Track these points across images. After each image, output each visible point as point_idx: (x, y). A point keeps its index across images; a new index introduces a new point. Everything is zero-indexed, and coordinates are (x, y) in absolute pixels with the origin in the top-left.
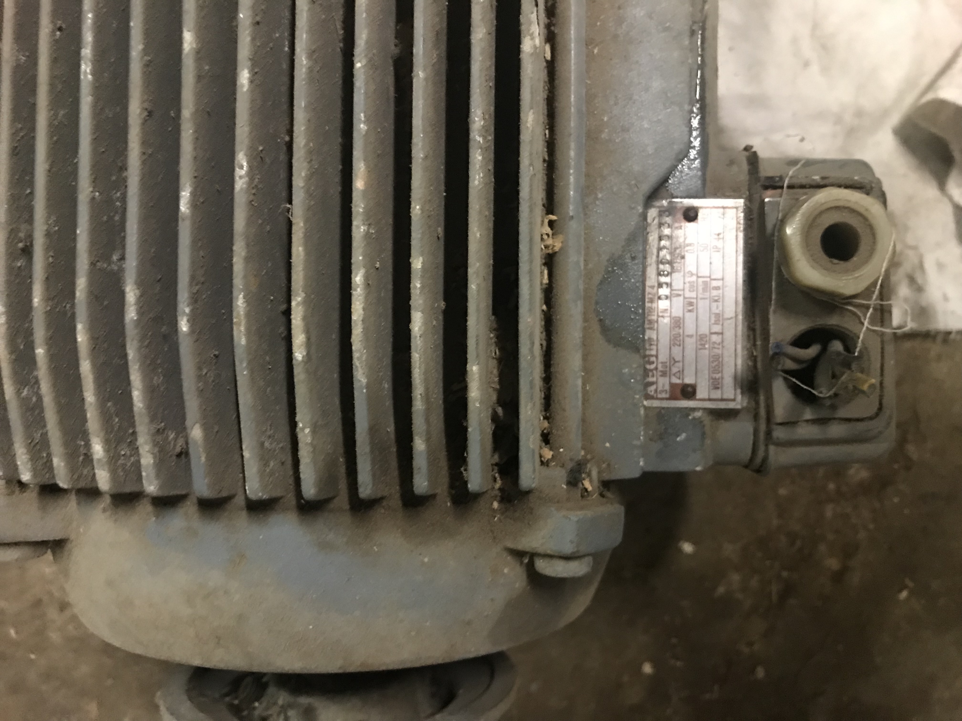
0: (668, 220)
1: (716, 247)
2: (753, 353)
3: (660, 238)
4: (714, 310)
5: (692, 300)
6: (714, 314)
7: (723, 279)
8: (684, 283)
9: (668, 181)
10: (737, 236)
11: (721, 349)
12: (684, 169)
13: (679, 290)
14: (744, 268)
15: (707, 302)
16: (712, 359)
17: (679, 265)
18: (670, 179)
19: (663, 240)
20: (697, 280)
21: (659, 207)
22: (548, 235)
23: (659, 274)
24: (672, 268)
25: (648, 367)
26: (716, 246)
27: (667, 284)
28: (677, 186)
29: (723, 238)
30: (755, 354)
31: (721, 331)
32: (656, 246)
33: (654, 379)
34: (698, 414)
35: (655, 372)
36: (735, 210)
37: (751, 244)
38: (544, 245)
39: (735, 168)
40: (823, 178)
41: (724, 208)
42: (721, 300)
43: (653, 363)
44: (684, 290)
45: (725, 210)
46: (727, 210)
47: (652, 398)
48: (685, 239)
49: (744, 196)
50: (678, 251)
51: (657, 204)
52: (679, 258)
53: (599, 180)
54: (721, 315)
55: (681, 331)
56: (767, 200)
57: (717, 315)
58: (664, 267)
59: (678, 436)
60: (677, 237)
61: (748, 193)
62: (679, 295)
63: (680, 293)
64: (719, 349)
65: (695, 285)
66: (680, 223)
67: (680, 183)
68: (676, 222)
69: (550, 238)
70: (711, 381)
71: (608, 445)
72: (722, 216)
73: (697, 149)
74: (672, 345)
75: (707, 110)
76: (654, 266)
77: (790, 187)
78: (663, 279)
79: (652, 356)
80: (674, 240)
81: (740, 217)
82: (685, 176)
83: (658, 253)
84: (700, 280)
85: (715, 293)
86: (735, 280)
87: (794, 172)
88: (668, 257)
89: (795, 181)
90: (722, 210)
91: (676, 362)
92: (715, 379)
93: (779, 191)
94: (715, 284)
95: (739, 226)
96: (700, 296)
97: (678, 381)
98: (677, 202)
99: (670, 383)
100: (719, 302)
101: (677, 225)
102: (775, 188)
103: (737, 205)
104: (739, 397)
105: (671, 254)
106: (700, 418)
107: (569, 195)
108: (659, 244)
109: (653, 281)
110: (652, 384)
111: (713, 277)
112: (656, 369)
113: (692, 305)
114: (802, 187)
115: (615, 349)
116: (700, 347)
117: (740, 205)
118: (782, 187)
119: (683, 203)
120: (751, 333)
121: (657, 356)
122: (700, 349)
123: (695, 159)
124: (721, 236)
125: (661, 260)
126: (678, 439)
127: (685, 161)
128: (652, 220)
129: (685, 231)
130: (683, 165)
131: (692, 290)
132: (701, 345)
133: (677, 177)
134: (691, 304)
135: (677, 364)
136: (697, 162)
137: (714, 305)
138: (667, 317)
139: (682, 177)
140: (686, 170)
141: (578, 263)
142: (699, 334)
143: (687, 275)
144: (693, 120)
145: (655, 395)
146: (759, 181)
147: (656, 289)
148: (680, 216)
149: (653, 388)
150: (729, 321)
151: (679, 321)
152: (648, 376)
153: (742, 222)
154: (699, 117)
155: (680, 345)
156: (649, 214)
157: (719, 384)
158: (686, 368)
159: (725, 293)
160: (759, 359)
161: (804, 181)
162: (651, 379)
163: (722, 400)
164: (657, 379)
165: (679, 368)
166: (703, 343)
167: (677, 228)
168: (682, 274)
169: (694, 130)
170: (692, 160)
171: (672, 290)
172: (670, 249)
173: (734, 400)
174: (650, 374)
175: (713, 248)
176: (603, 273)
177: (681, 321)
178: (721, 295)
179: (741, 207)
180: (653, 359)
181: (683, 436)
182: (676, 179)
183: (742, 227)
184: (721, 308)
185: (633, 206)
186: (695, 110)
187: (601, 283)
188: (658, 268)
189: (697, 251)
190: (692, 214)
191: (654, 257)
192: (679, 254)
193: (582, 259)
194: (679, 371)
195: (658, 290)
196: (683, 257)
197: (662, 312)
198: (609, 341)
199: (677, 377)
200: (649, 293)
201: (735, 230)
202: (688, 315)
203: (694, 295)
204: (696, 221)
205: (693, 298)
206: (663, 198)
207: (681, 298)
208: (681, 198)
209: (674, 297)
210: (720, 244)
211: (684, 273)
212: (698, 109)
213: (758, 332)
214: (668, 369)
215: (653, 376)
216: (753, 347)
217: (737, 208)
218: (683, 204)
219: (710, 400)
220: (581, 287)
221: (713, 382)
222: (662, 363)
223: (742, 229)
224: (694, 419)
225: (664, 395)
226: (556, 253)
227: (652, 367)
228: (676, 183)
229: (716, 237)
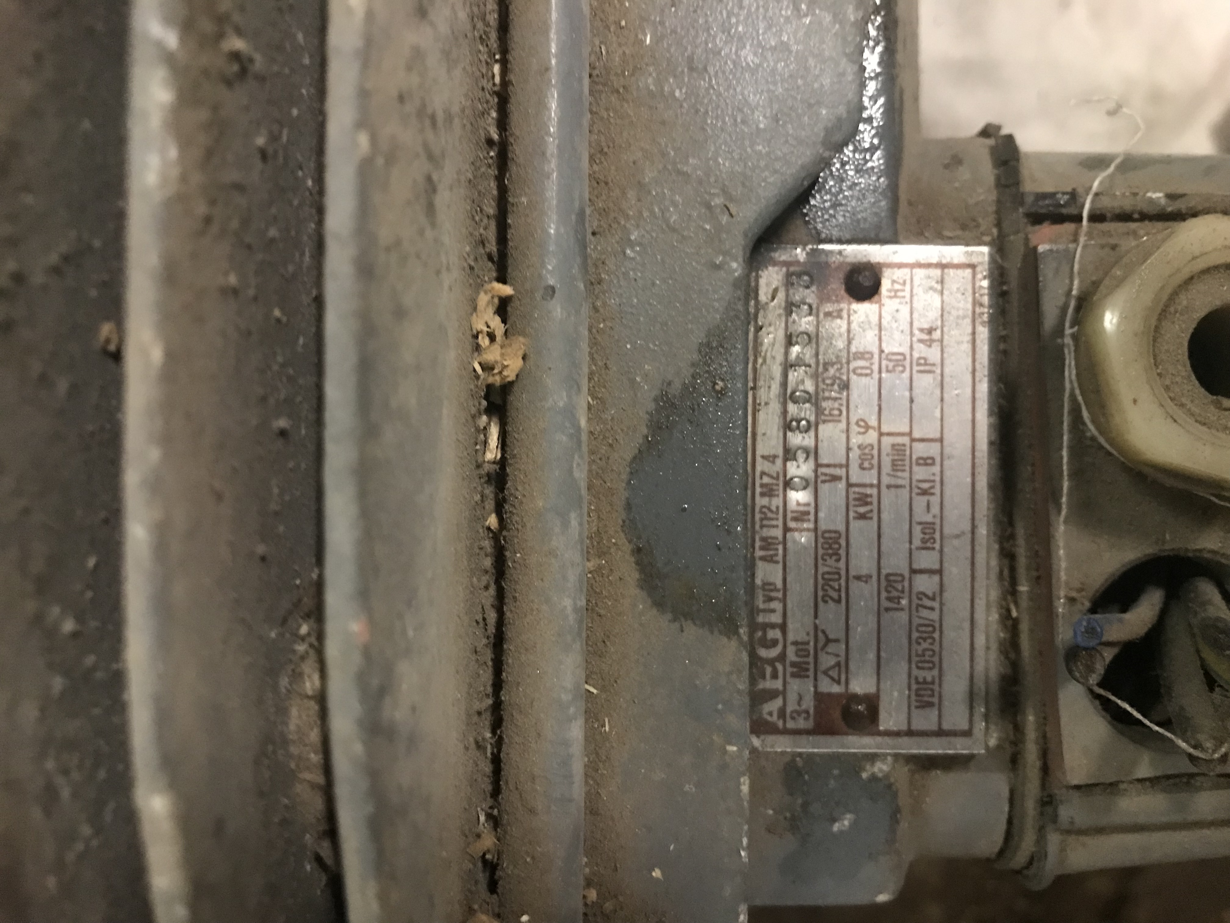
0: (810, 296)
1: (924, 362)
2: (1009, 611)
3: (790, 341)
4: (920, 515)
5: (869, 491)
6: (920, 523)
7: (941, 440)
8: (848, 449)
9: (808, 202)
10: (974, 333)
11: (937, 611)
12: (846, 171)
13: (835, 466)
14: (991, 413)
15: (905, 493)
16: (915, 635)
17: (836, 405)
18: (814, 197)
19: (797, 343)
20: (879, 442)
21: (787, 264)
22: (492, 337)
23: (787, 427)
24: (819, 411)
25: (763, 653)
26: (925, 359)
27: (807, 451)
28: (831, 212)
29: (941, 341)
30: (1014, 614)
31: (937, 566)
32: (780, 358)
33: (778, 684)
34: (881, 768)
35: (780, 667)
36: (968, 272)
37: (1005, 352)
38: (480, 364)
39: (964, 174)
40: (1171, 197)
41: (943, 266)
42: (937, 490)
43: (775, 643)
44: (847, 466)
45: (946, 271)
46: (952, 272)
47: (772, 730)
48: (849, 342)
49: (987, 239)
50: (832, 371)
51: (782, 256)
52: (836, 387)
53: (631, 194)
54: (938, 527)
55: (842, 564)
56: (1041, 248)
57: (928, 528)
58: (801, 410)
59: (834, 820)
60: (831, 337)
61: (995, 231)
62: (835, 478)
63: (838, 472)
64: (932, 609)
65: (875, 452)
66: (838, 302)
67: (834, 206)
68: (829, 300)
69: (496, 347)
70: (914, 687)
71: (657, 873)
72: (939, 287)
73: (875, 124)
74: (819, 599)
75: (901, 33)
76: (775, 407)
77: (1097, 217)
78: (796, 439)
79: (773, 626)
80: (824, 344)
81: (981, 287)
82: (850, 188)
83: (785, 376)
84: (886, 440)
85: (920, 473)
86: (970, 444)
87: (1101, 183)
88: (809, 386)
89: (1106, 203)
90: (938, 272)
91: (828, 641)
92: (925, 682)
93: (1069, 227)
94: (920, 450)
95: (978, 310)
96: (886, 480)
97: (836, 689)
98: (831, 252)
99: (816, 692)
100: (933, 494)
101: (829, 307)
102: (1058, 218)
103: (974, 260)
104: (980, 725)
105: (815, 376)
106: (887, 776)
107: (545, 231)
108: (787, 353)
109: (774, 442)
110: (772, 694)
111: (916, 435)
112: (782, 657)
113: (867, 504)
114: (1124, 217)
115: (677, 625)
116: (885, 604)
117: (980, 259)
118: (1078, 219)
119: (844, 253)
120: (1006, 562)
121: (783, 627)
122: (887, 610)
123: (873, 149)
124: (937, 335)
125: (793, 392)
126: (836, 827)
127: (848, 151)
128: (770, 297)
129: (849, 323)
130: (843, 164)
131: (866, 465)
132: (889, 599)
133: (829, 192)
134: (863, 500)
135: (831, 648)
136: (878, 153)
137: (920, 502)
138: (808, 530)
139: (841, 191)
140: (851, 173)
141: (569, 412)
142: (884, 572)
143: (854, 428)
144: (867, 53)
145: (780, 724)
146: (1022, 203)
147: (779, 462)
148: (837, 285)
149: (775, 705)
150: (956, 542)
151: (836, 541)
152: (764, 677)
153: (986, 300)
154: (879, 49)
155: (839, 601)
156: (762, 282)
157: (933, 696)
158: (854, 655)
159: (948, 473)
160: (1024, 627)
161: (1127, 204)
162: (769, 684)
163: (940, 733)
164: (785, 683)
165: (837, 656)
166: (895, 594)
167: (828, 314)
168: (843, 425)
169: (871, 78)
170: (866, 150)
171: (818, 465)
172: (813, 365)
173: (967, 733)
174: (769, 670)
175: (919, 364)
176: (645, 431)
177: (843, 542)
178: (938, 478)
179: (981, 263)
180: (774, 634)
181: (846, 822)
182: (827, 197)
183: (985, 312)
184: (935, 510)
185: (719, 260)
186: (873, 33)
187: (639, 458)
188: (785, 412)
189: (880, 372)
190: (865, 280)
191: (775, 388)
192: (834, 378)
193: (583, 400)
194: (838, 664)
195: (785, 466)
196: (846, 386)
197: (795, 519)
198: (659, 604)
199: (833, 679)
200: (763, 473)
201: (968, 321)
202: (855, 525)
203: (871, 477)
204: (876, 298)
205: (871, 486)
206: (795, 243)
207: (841, 485)
208: (840, 241)
209: (824, 482)
210: (933, 354)
211: (848, 424)
212: (878, 28)
213: (1022, 561)
214: (811, 659)
215: (775, 676)
216: (1009, 597)
217: (973, 266)
218: (846, 257)
219: (910, 733)
220: (581, 475)
221: (917, 690)
222: (795, 643)
223: (985, 317)
224: (874, 778)
225: (801, 724)
226: (511, 383)
227: (774, 653)
228: (827, 204)
229: (925, 337)
